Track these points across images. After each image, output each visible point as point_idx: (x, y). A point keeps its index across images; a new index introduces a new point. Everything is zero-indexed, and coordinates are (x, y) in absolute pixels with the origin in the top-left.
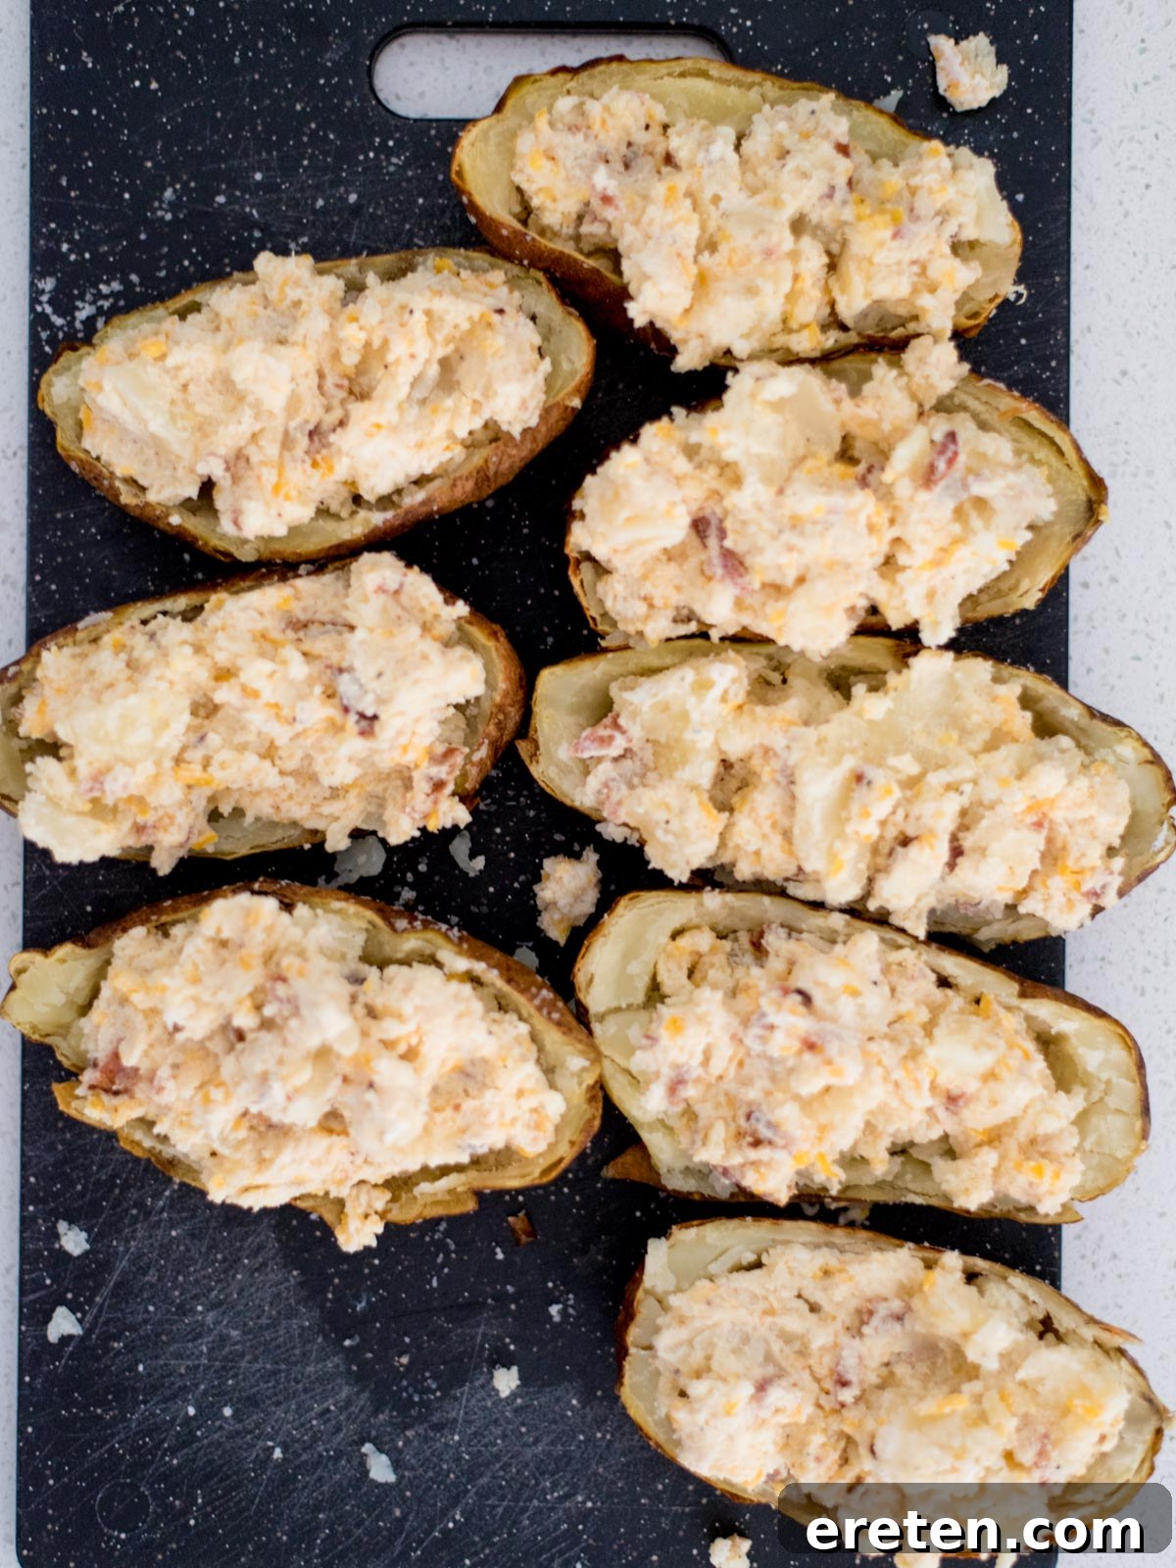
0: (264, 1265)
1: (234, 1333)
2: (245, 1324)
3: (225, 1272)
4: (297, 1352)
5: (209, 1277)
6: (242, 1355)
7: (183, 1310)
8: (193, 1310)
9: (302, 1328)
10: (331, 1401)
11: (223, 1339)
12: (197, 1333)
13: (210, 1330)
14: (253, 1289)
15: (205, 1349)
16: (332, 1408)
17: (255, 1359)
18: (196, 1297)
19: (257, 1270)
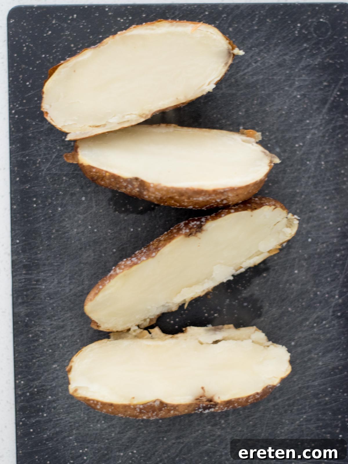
0: (278, 111)
1: (287, 88)
2: (283, 91)
3: (291, 109)
4: (266, 83)
5: (296, 107)
6: (284, 81)
7: (304, 96)
8: (301, 95)
9: (264, 90)
10: (254, 66)
11: (291, 86)
12: (299, 88)
13: (295, 89)
14: (281, 103)
15: (297, 83)
16: (254, 64)
17: (280, 79)
18: (300, 100)
19: (280, 110)
